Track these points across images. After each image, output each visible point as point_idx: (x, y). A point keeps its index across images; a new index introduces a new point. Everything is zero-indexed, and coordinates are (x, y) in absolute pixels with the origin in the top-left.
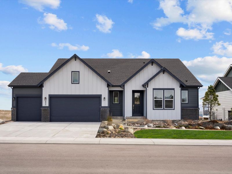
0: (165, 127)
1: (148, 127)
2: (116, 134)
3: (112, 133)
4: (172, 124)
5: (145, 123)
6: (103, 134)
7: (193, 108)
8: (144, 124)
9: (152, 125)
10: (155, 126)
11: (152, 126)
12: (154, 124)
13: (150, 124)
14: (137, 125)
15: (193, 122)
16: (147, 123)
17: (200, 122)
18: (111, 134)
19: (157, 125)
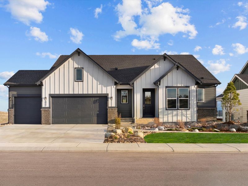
0: (177, 130)
1: (159, 130)
2: (125, 138)
3: (121, 137)
4: (185, 127)
5: (155, 125)
6: (111, 138)
7: (210, 108)
8: (154, 127)
9: (163, 127)
10: (166, 129)
11: (164, 129)
12: (165, 127)
13: (161, 127)
14: (147, 128)
15: (207, 124)
16: (158, 126)
17: (214, 124)
18: (119, 138)
19: (169, 128)
